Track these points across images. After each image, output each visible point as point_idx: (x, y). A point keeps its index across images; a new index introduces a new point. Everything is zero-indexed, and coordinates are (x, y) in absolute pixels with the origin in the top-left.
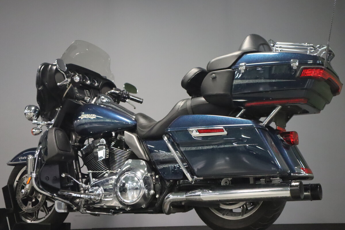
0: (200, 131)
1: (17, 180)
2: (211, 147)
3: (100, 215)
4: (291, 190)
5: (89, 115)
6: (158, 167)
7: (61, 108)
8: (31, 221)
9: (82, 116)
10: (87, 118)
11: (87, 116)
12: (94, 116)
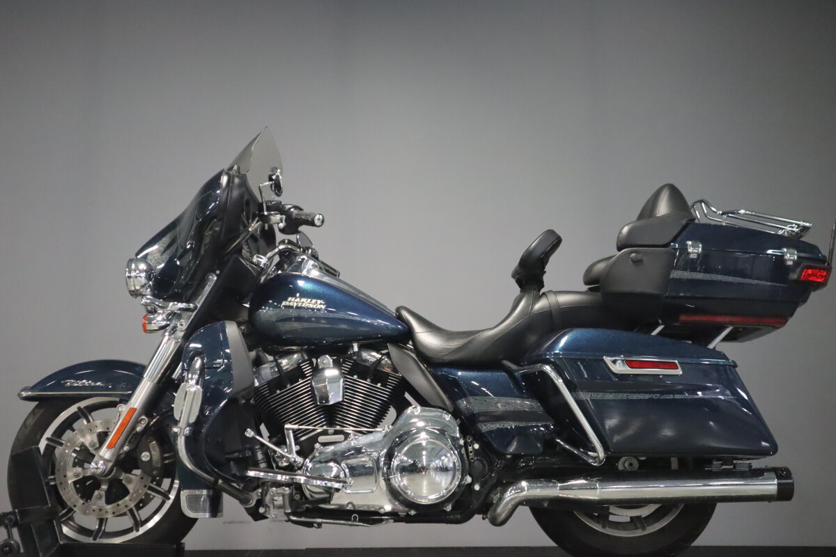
0: (631, 364)
1: (49, 436)
2: (647, 396)
3: (323, 525)
4: (779, 484)
5: (309, 300)
6: (484, 427)
7: (217, 275)
8: (95, 539)
9: (290, 302)
10: (303, 305)
11: (303, 302)
12: (321, 304)
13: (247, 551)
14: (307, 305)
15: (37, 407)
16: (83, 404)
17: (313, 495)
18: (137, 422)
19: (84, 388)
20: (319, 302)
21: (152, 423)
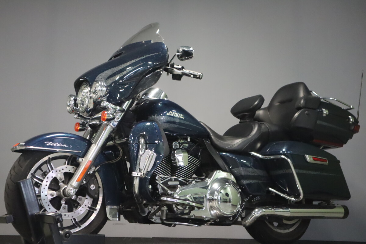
1: (33, 173)
2: (316, 173)
5: (178, 114)
9: (170, 113)
10: (176, 116)
11: (176, 115)
12: (182, 116)
13: (124, 238)
14: (177, 116)
15: (21, 155)
16: (51, 156)
17: (178, 210)
18: (90, 168)
19: (57, 147)
20: (182, 115)
21: (96, 170)
